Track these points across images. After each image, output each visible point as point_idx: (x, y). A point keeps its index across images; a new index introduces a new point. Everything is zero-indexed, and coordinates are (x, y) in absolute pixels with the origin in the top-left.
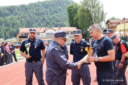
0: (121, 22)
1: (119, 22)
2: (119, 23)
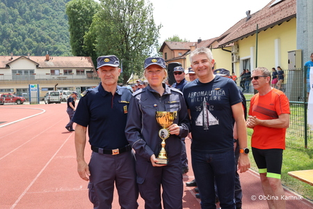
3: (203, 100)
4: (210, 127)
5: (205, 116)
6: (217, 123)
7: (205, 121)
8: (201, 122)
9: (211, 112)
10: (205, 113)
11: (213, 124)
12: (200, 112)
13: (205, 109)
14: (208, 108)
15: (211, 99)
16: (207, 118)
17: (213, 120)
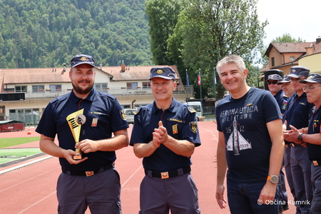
3: (233, 119)
4: (240, 152)
5: (236, 139)
6: (250, 147)
7: (236, 145)
8: (232, 147)
9: (241, 133)
10: (235, 135)
11: (245, 148)
12: (230, 134)
13: (235, 130)
14: (238, 129)
15: (241, 118)
16: (238, 141)
17: (244, 144)
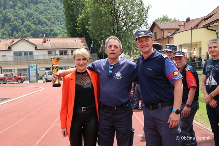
0: (182, 29)
1: (178, 27)
2: (178, 29)
